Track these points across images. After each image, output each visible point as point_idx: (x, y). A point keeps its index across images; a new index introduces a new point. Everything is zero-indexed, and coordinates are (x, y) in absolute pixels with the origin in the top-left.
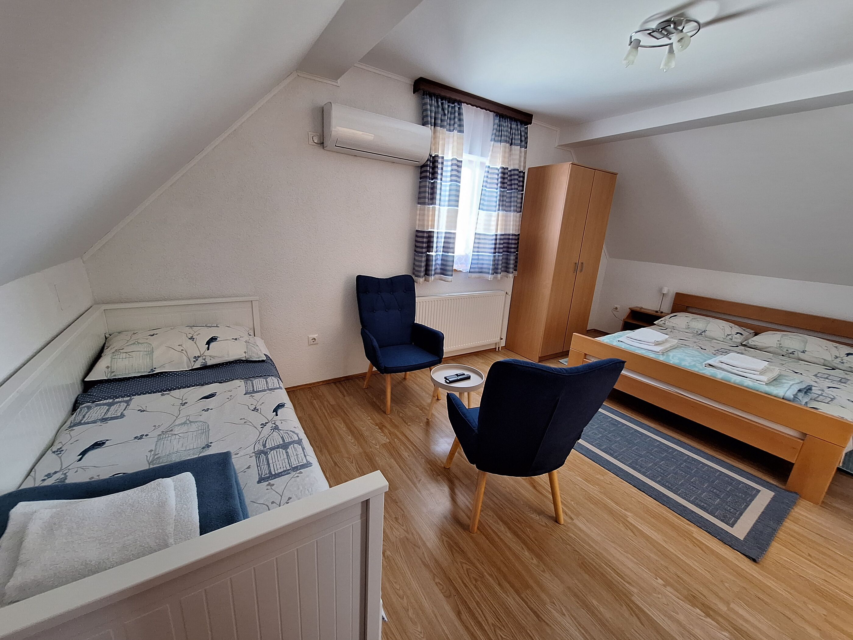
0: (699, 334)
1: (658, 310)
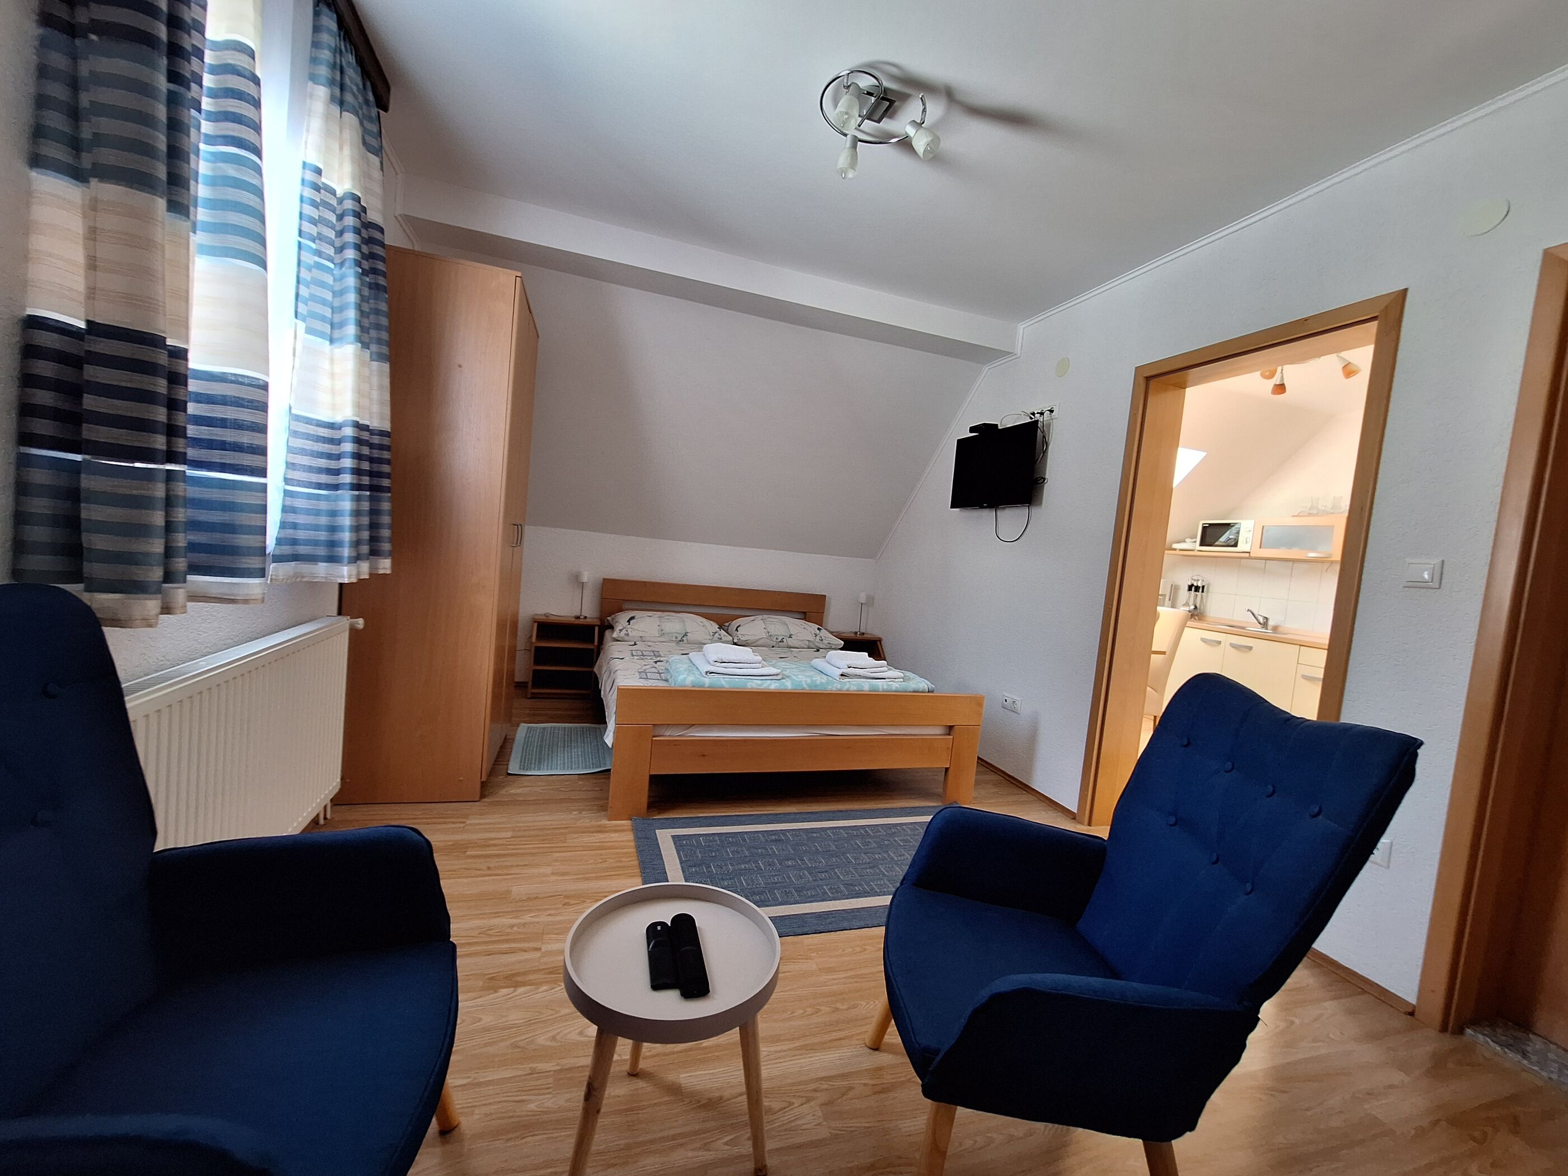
0: (680, 641)
1: (578, 614)
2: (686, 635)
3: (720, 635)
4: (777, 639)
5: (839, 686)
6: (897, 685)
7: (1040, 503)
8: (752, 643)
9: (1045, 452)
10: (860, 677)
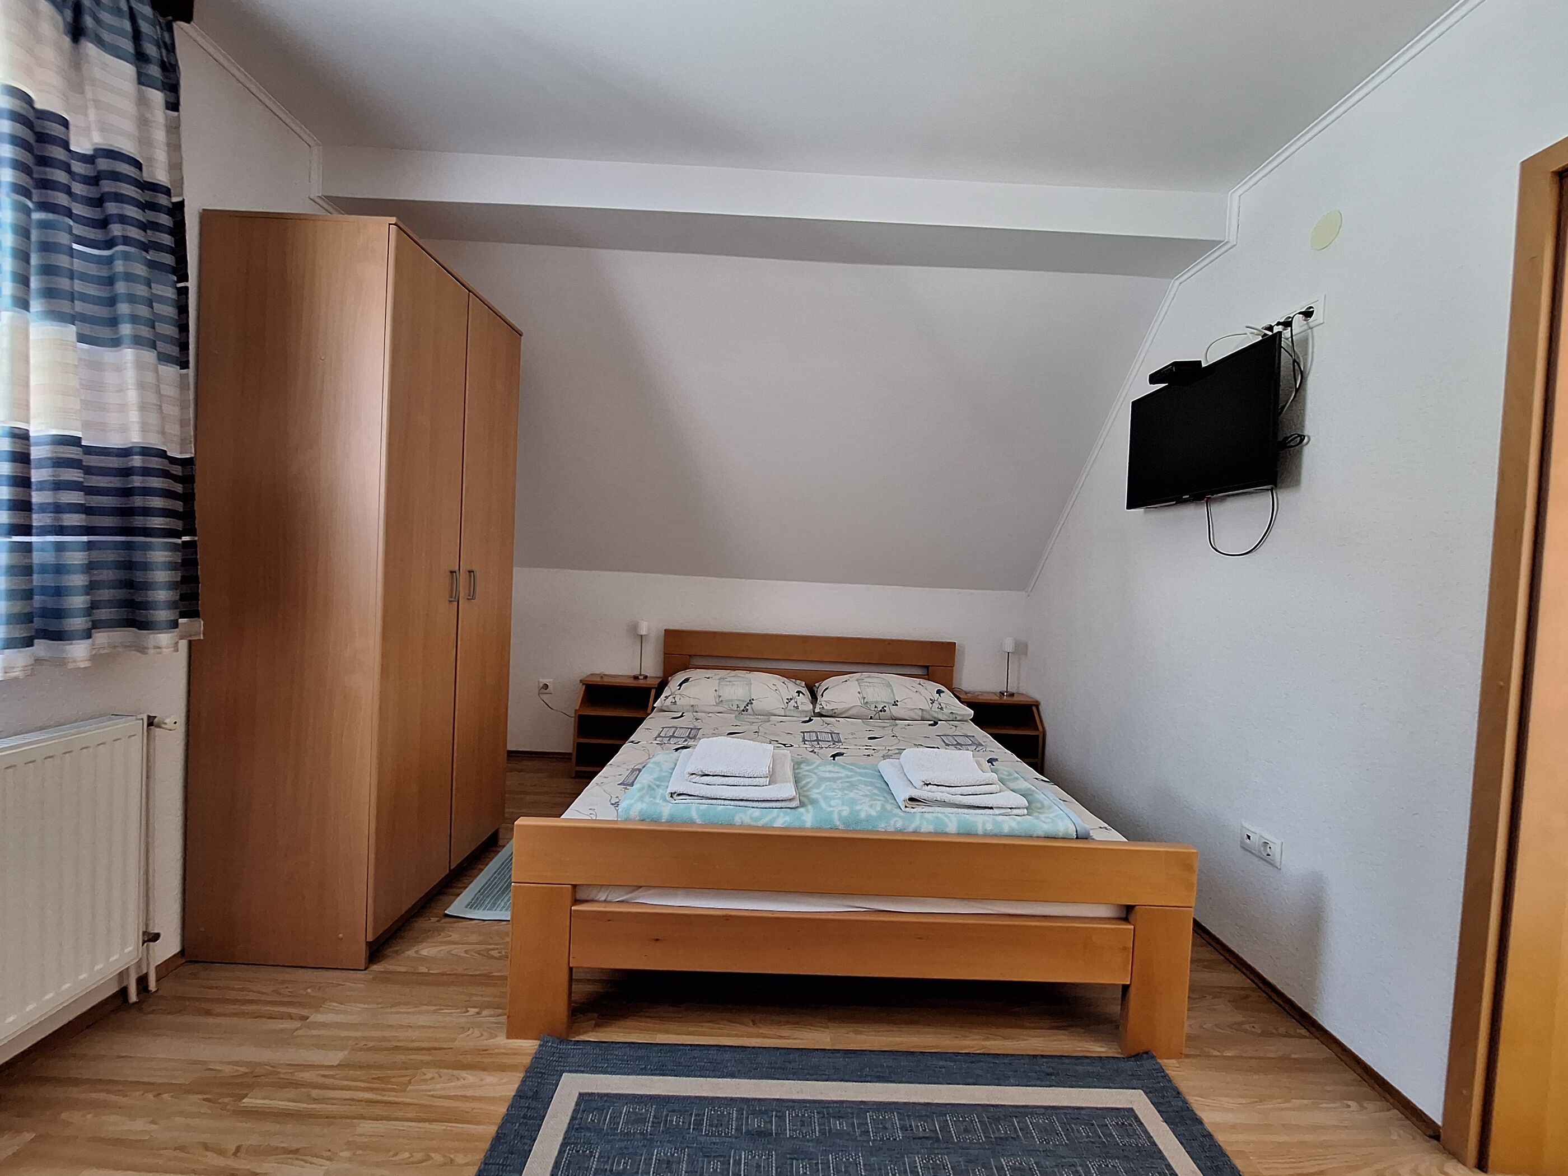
0: (743, 711)
1: (637, 672)
2: (750, 702)
3: (796, 702)
4: (876, 707)
5: (899, 824)
6: (1014, 824)
7: (1294, 481)
8: (841, 714)
9: (1300, 390)
10: (944, 804)
